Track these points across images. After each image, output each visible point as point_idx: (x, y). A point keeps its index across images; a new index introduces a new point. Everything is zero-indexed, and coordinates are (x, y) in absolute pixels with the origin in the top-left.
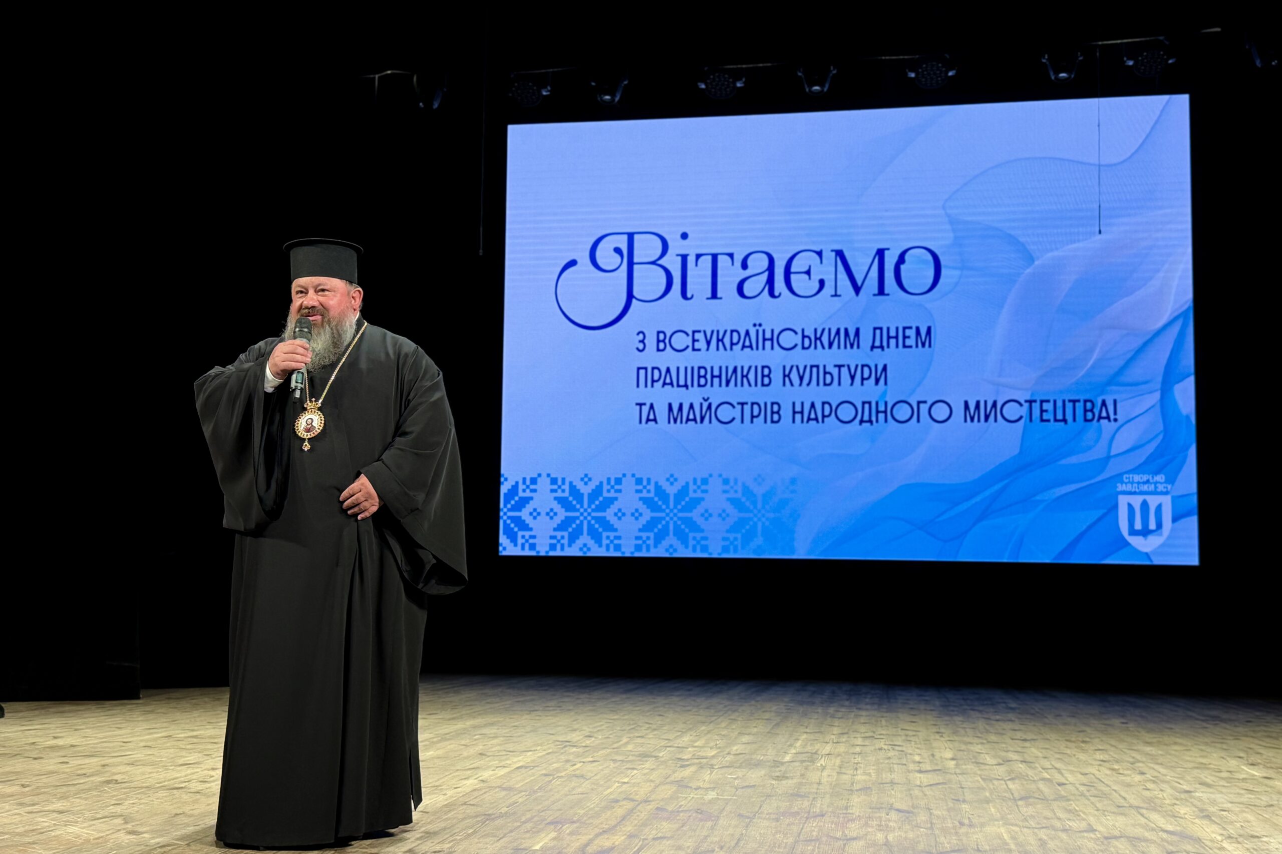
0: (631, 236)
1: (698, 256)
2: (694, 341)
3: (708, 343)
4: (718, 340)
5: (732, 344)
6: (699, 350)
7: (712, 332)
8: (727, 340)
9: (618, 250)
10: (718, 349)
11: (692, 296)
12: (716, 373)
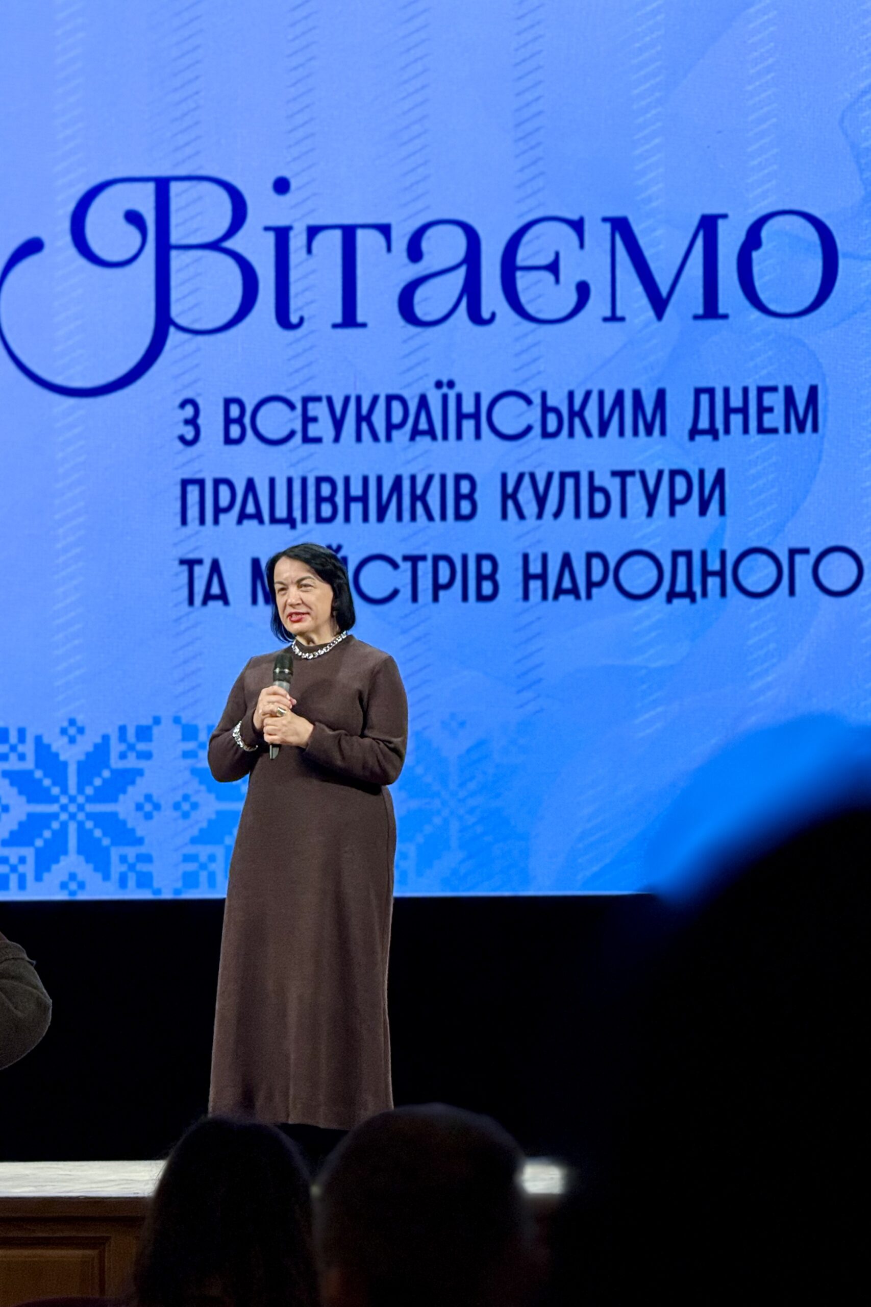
0: (162, 186)
1: (313, 232)
2: (307, 420)
3: (338, 425)
4: (360, 418)
5: (390, 427)
6: (318, 440)
7: (347, 400)
8: (379, 419)
9: (134, 218)
10: (359, 438)
11: (302, 321)
12: (356, 490)
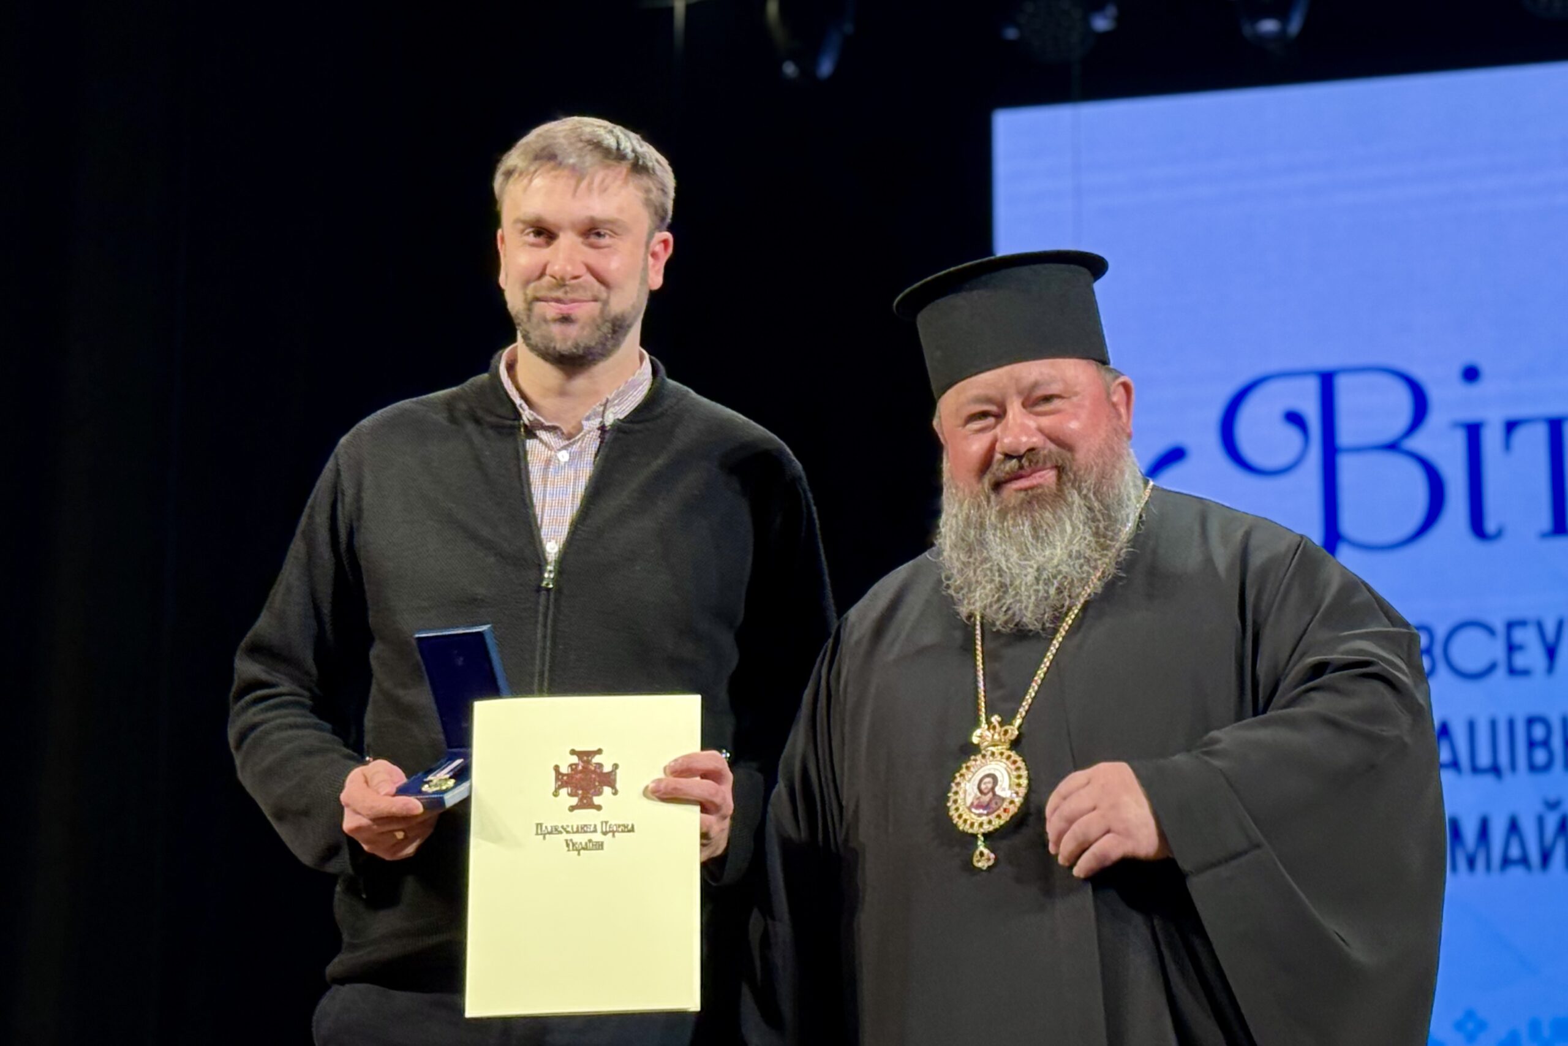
0: (1327, 381)
1: (1511, 426)
3: (1551, 651)
6: (1525, 673)
7: (1562, 620)
9: (1295, 419)
11: (1499, 534)
